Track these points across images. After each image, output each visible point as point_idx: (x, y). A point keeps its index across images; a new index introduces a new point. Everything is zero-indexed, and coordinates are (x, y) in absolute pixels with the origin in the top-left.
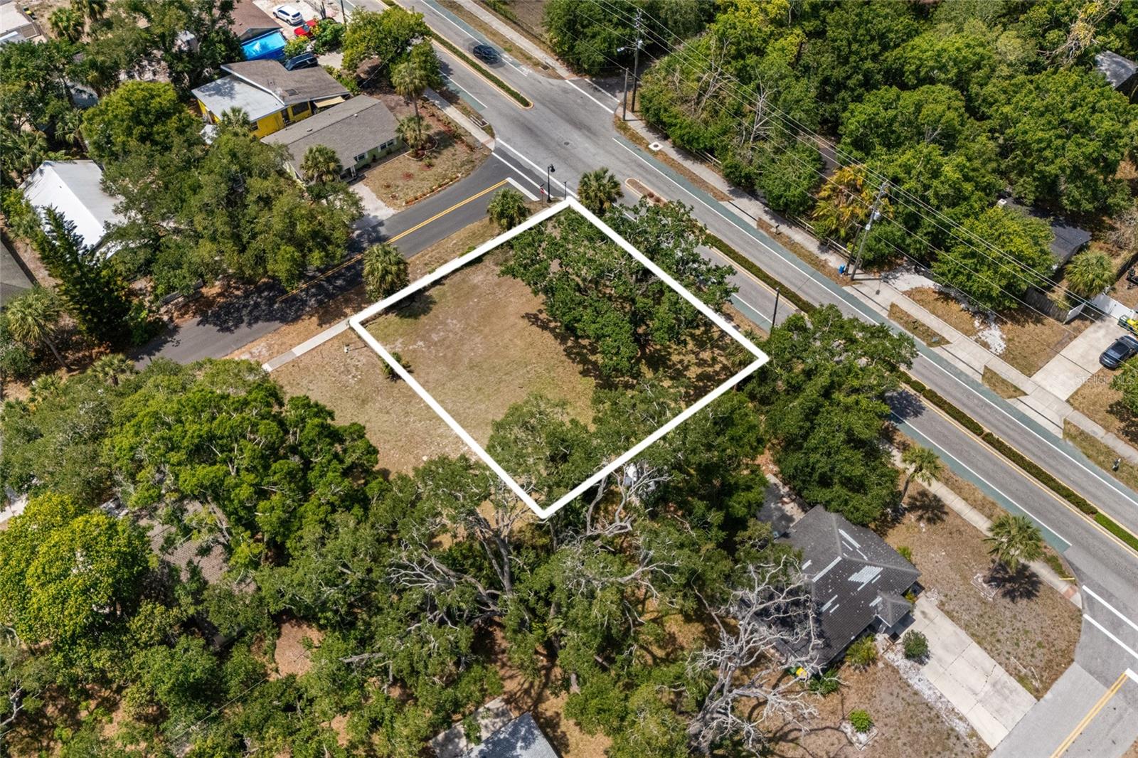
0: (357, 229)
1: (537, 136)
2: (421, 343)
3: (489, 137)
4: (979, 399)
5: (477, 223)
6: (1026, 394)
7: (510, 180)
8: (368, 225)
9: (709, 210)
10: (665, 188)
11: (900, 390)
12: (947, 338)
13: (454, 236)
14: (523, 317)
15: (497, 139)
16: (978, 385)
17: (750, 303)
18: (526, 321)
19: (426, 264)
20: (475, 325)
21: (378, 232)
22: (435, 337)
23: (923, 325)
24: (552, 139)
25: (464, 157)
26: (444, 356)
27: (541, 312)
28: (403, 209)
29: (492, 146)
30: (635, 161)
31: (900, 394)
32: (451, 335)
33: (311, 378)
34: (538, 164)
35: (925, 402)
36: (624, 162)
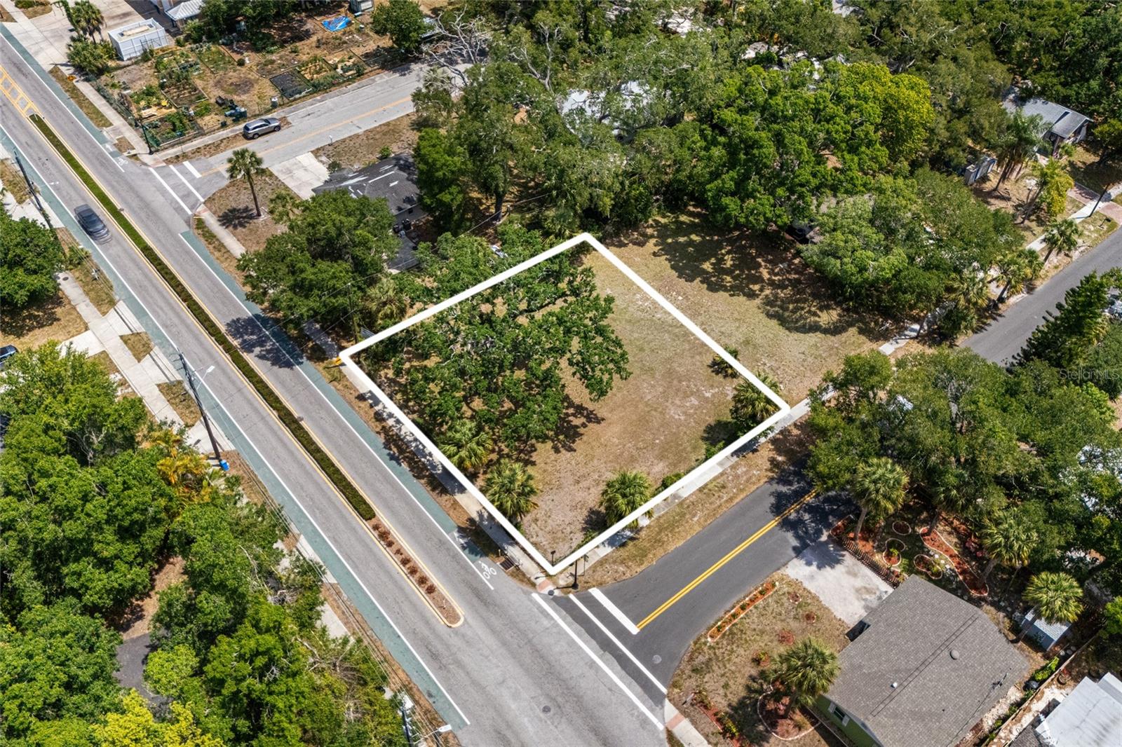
0: (826, 543)
1: (596, 731)
2: (708, 395)
3: (677, 731)
4: (169, 332)
5: (671, 548)
6: (121, 337)
7: (634, 629)
8: (813, 549)
9: (355, 567)
10: (406, 607)
11: (240, 340)
12: (157, 389)
13: (698, 529)
14: (603, 419)
15: (661, 727)
16: (161, 345)
17: (350, 431)
18: (599, 415)
19: (724, 487)
20: (653, 413)
21: (797, 537)
22: (694, 401)
23: (172, 404)
24: (570, 722)
25: (711, 682)
26: (680, 381)
27: (584, 425)
28: (776, 575)
29: (670, 709)
30: (441, 667)
31: (242, 336)
32: (678, 402)
33: (805, 364)
34: (592, 664)
35: (223, 329)
36: (459, 664)
